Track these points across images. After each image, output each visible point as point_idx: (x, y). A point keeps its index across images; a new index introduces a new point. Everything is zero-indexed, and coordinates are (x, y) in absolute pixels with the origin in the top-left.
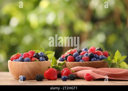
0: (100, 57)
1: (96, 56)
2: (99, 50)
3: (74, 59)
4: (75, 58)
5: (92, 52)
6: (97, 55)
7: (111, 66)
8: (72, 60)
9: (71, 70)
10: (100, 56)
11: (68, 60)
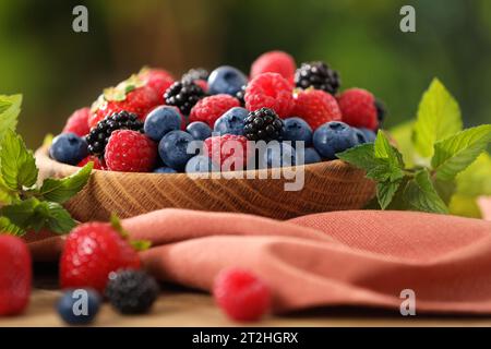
0: (324, 133)
1: (295, 126)
2: (317, 85)
3: (148, 150)
4: (155, 141)
5: (268, 99)
6: (302, 122)
7: (394, 198)
8: (139, 157)
9: (124, 238)
10: (319, 130)
11: (112, 157)
